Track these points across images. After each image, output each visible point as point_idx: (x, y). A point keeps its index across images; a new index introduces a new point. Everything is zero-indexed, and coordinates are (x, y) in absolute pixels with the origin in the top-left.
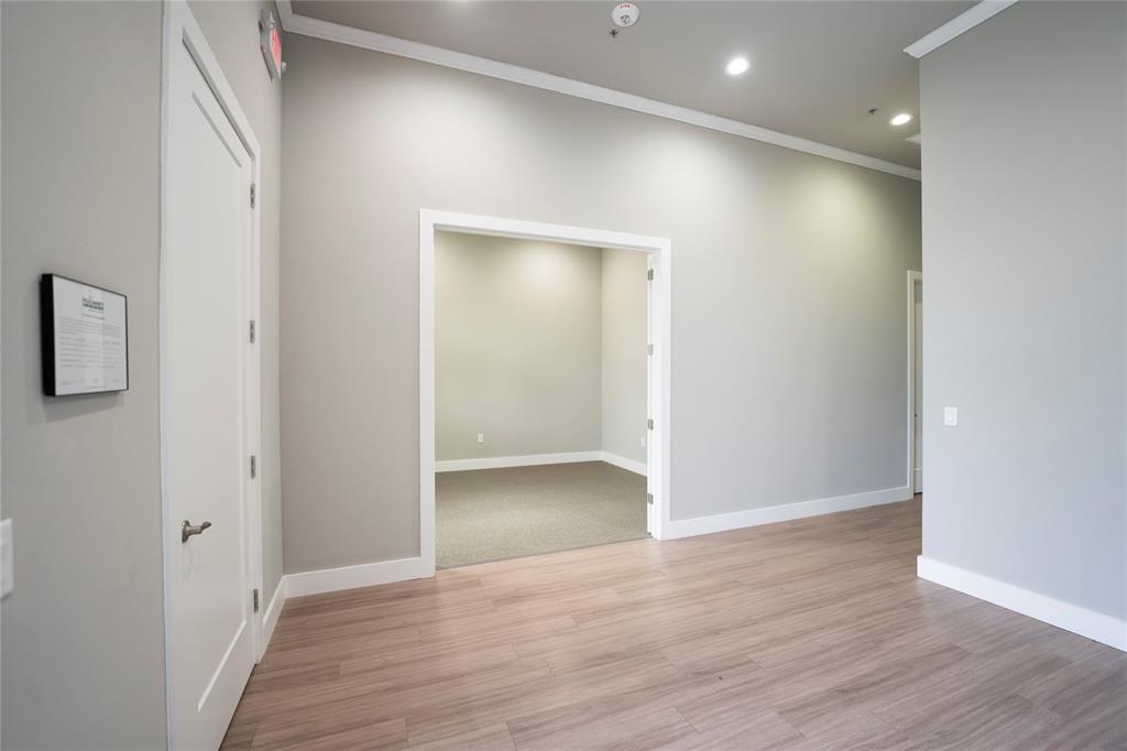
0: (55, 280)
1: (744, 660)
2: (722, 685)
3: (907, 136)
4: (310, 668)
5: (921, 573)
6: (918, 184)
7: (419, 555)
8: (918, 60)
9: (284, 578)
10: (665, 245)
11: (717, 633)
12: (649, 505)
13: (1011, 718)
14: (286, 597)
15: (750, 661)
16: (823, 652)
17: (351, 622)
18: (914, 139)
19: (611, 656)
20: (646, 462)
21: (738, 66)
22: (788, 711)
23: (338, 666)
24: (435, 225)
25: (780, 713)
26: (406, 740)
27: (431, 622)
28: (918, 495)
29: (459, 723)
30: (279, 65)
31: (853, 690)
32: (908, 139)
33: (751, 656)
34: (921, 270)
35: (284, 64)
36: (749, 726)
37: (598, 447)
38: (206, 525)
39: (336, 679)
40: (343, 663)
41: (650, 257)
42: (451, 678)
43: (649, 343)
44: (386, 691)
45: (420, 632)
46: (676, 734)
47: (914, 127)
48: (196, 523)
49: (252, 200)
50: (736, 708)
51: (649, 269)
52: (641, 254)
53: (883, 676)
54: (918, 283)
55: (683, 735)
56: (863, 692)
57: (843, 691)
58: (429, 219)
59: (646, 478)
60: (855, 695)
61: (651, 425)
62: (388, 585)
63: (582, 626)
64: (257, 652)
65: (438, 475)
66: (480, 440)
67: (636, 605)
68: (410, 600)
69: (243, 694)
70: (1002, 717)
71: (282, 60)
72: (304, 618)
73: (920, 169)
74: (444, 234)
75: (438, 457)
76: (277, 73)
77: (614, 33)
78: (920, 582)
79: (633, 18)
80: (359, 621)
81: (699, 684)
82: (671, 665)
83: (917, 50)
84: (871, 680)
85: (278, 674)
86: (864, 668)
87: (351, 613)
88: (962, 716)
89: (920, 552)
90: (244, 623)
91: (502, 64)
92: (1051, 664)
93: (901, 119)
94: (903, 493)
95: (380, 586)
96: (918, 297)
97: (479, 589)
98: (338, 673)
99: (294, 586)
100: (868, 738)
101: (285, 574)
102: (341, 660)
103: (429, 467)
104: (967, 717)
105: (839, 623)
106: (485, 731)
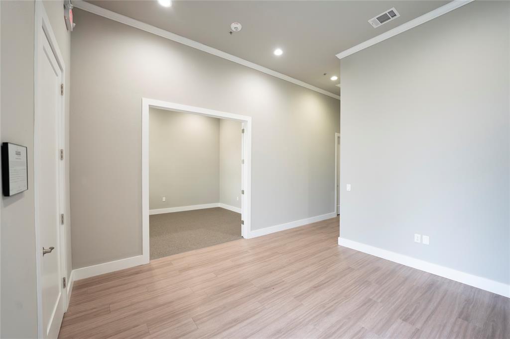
0: (9, 145)
1: (281, 281)
2: (274, 291)
3: (337, 84)
4: (94, 310)
5: (340, 243)
7: (142, 254)
8: (340, 60)
9: (73, 271)
10: (249, 119)
11: (271, 272)
12: (242, 225)
13: (365, 288)
14: (74, 280)
15: (284, 281)
16: (309, 274)
18: (338, 85)
19: (231, 287)
20: (241, 208)
21: (278, 52)
22: (297, 297)
23: (109, 307)
24: (149, 105)
25: (295, 298)
26: (148, 332)
27: (151, 283)
28: (338, 215)
29: (171, 322)
30: (72, 25)
31: (318, 286)
32: (336, 85)
33: (284, 279)
34: (340, 133)
35: (74, 24)
36: (284, 304)
37: (218, 201)
38: (52, 248)
39: (109, 313)
40: (111, 306)
41: (243, 124)
42: (163, 305)
43: (242, 159)
44: (135, 314)
45: (147, 287)
46: (258, 311)
47: (338, 82)
48: (47, 248)
49: (62, 92)
51: (242, 129)
52: (239, 122)
53: (328, 280)
54: (339, 138)
55: (261, 311)
56: (321, 287)
57: (315, 287)
58: (147, 102)
59: (241, 214)
60: (319, 288)
61: (243, 192)
62: (127, 269)
63: (219, 276)
64: (65, 308)
65: (151, 217)
66: (164, 199)
67: (239, 266)
68: (139, 275)
70: (363, 288)
71: (73, 22)
72: (86, 289)
73: (340, 96)
74: (154, 110)
75: (150, 208)
76: (71, 28)
77: (231, 33)
78: (339, 246)
79: (240, 29)
80: (116, 286)
81: (266, 292)
82: (255, 286)
83: (340, 56)
84: (323, 282)
85: (78, 315)
86: (322, 278)
87: (110, 284)
88: (351, 289)
89: (339, 236)
90: (60, 294)
91: (181, 37)
92: (377, 269)
93: (334, 78)
94: (333, 215)
95: (123, 270)
96: (339, 143)
98: (110, 310)
100: (324, 301)
101: (73, 269)
102: (110, 305)
103: (146, 213)
104: (353, 290)
105: (313, 264)
106: (183, 323)
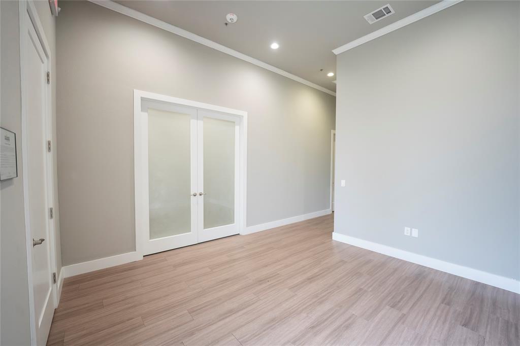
1: (276, 274)
2: (270, 283)
3: (332, 81)
4: (87, 305)
5: (334, 238)
6: (335, 98)
7: (135, 250)
8: (336, 55)
9: (63, 268)
10: (245, 114)
11: (266, 266)
14: (64, 277)
15: (278, 274)
17: (105, 283)
18: (335, 82)
21: (275, 46)
22: (291, 288)
24: (141, 97)
25: (289, 289)
26: (143, 324)
27: (145, 278)
30: (57, 9)
33: (278, 272)
34: (335, 130)
35: (60, 9)
36: (279, 295)
38: (43, 240)
39: (102, 308)
40: (104, 301)
44: (129, 308)
45: (141, 283)
46: (254, 302)
47: (334, 78)
48: (37, 239)
49: (48, 80)
50: (274, 290)
54: (334, 135)
55: (256, 302)
57: (309, 279)
58: (139, 94)
60: (313, 279)
62: (120, 265)
63: (214, 271)
64: (56, 304)
68: (132, 270)
69: (52, 322)
70: (355, 279)
71: (58, 7)
73: (336, 92)
76: (56, 13)
77: (226, 24)
79: (235, 20)
81: (260, 284)
82: (250, 279)
83: (337, 51)
86: (316, 271)
90: (50, 289)
92: (368, 262)
93: (331, 74)
94: (328, 212)
96: (334, 140)
97: (166, 262)
98: (103, 305)
99: (68, 272)
100: (317, 291)
101: (63, 266)
102: (103, 299)
104: (345, 281)
106: (178, 315)
